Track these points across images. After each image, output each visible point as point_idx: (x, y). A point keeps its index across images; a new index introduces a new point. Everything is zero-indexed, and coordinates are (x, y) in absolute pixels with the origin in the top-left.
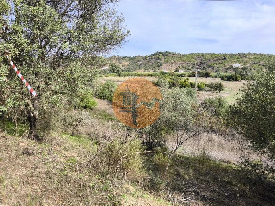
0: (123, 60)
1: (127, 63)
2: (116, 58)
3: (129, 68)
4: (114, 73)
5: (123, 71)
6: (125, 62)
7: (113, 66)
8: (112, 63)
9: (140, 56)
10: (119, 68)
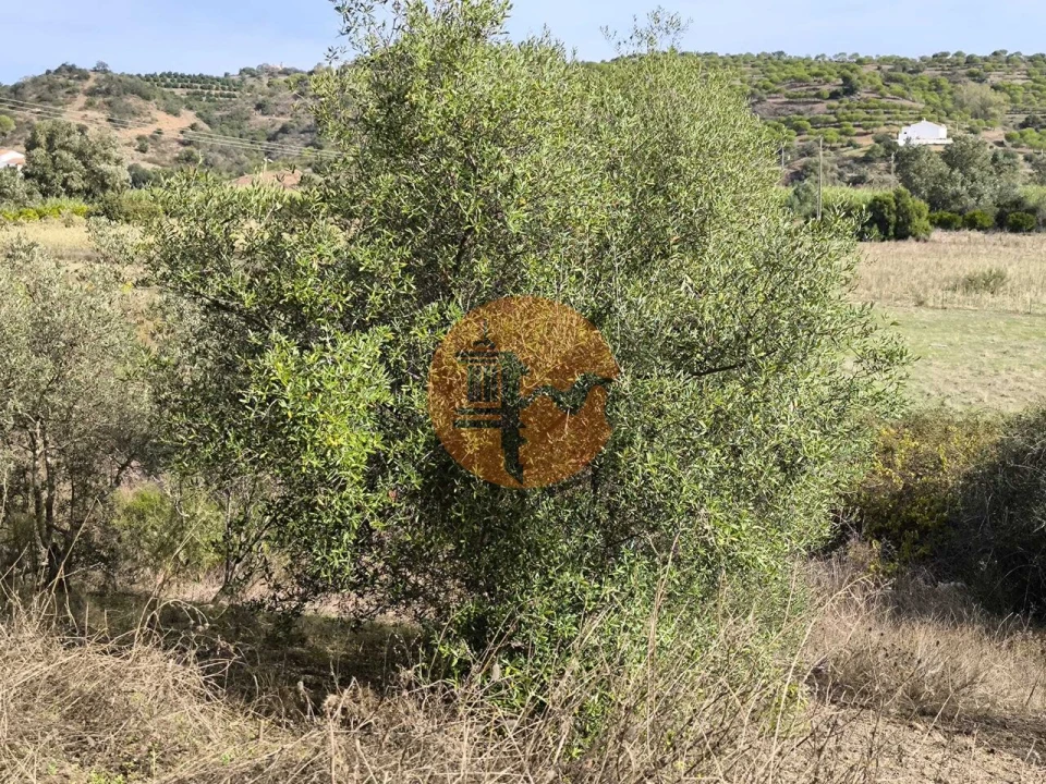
0: (141, 103)
1: (172, 126)
2: (90, 84)
3: (189, 159)
4: (65, 199)
5: (138, 179)
6: (161, 115)
7: (57, 142)
8: (48, 124)
9: (272, 73)
10: (106, 158)
